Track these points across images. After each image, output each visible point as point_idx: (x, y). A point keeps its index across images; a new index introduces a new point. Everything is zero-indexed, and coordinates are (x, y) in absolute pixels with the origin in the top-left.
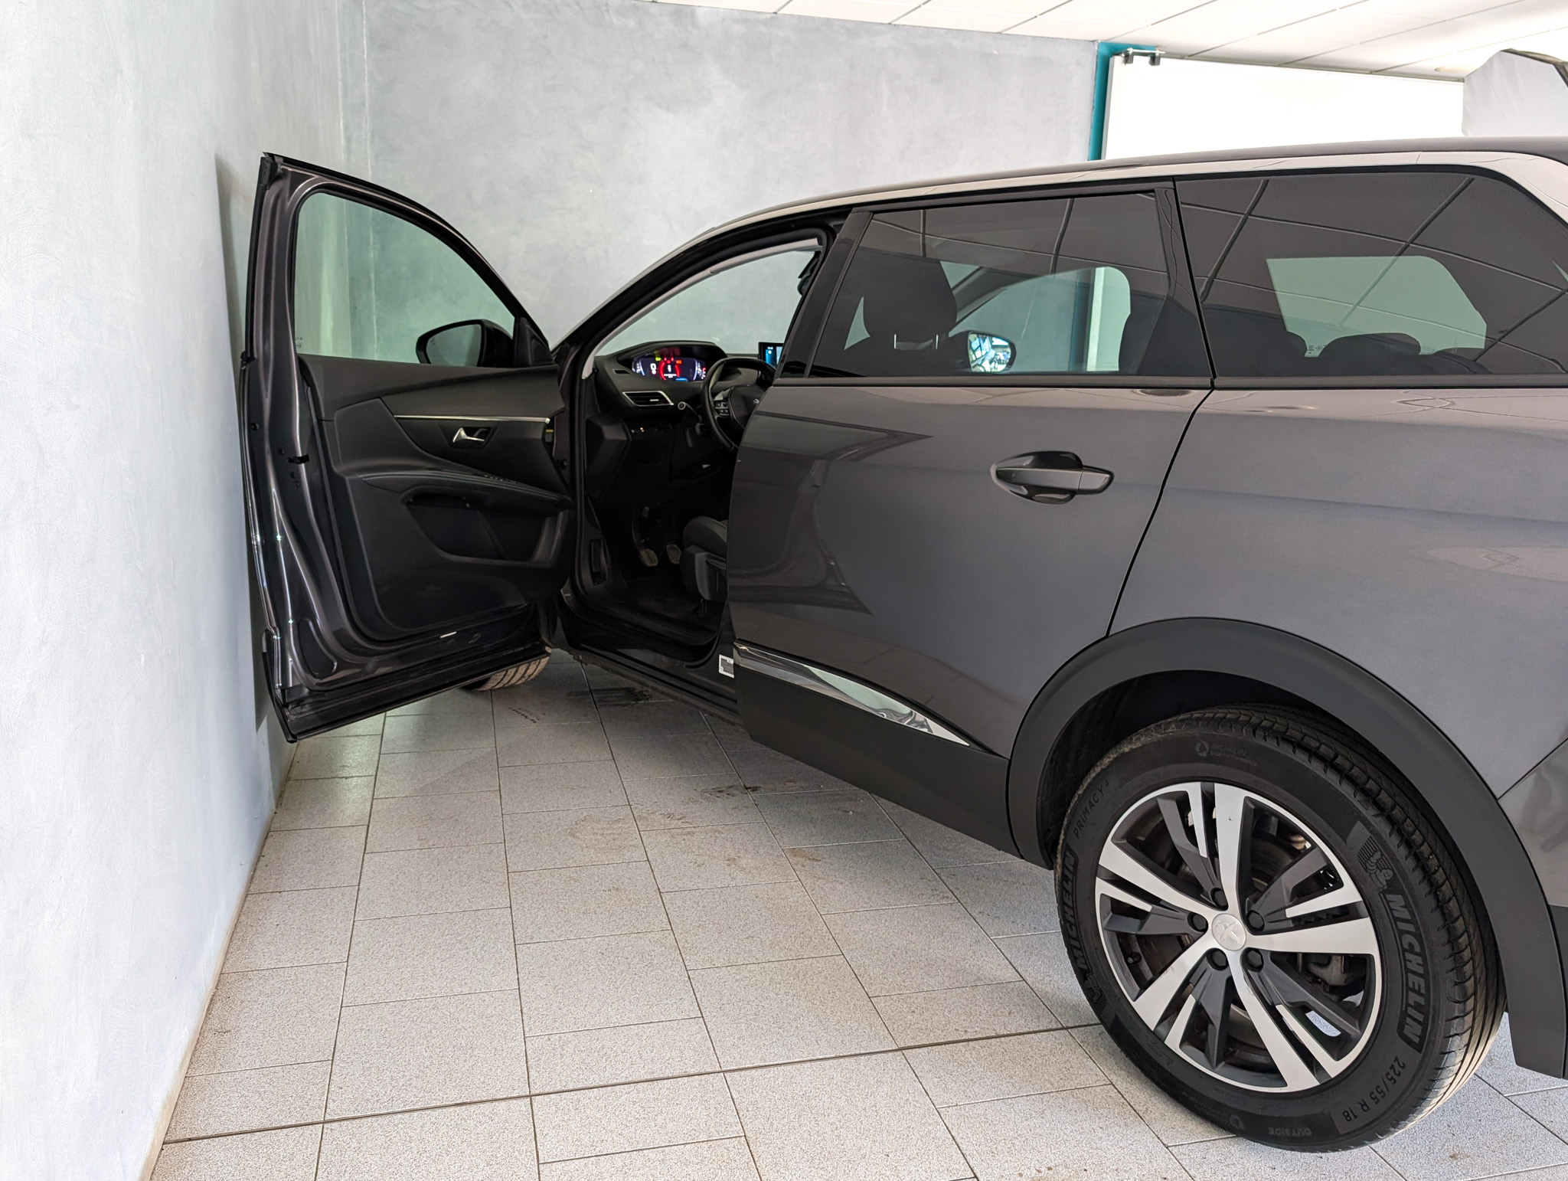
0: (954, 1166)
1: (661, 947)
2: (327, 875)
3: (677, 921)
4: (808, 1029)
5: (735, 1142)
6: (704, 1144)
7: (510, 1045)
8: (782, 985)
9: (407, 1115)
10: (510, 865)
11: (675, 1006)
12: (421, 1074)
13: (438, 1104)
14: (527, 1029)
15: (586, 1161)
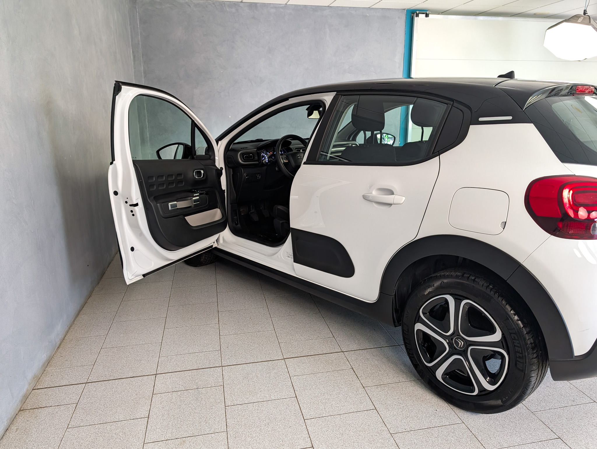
0: (290, 394)
1: (213, 329)
2: (107, 308)
3: (221, 321)
4: (255, 353)
5: (220, 387)
6: (209, 388)
7: (154, 359)
8: (251, 340)
9: (114, 380)
10: (170, 304)
11: (212, 347)
12: (122, 368)
13: (125, 377)
14: (161, 354)
15: (168, 393)
